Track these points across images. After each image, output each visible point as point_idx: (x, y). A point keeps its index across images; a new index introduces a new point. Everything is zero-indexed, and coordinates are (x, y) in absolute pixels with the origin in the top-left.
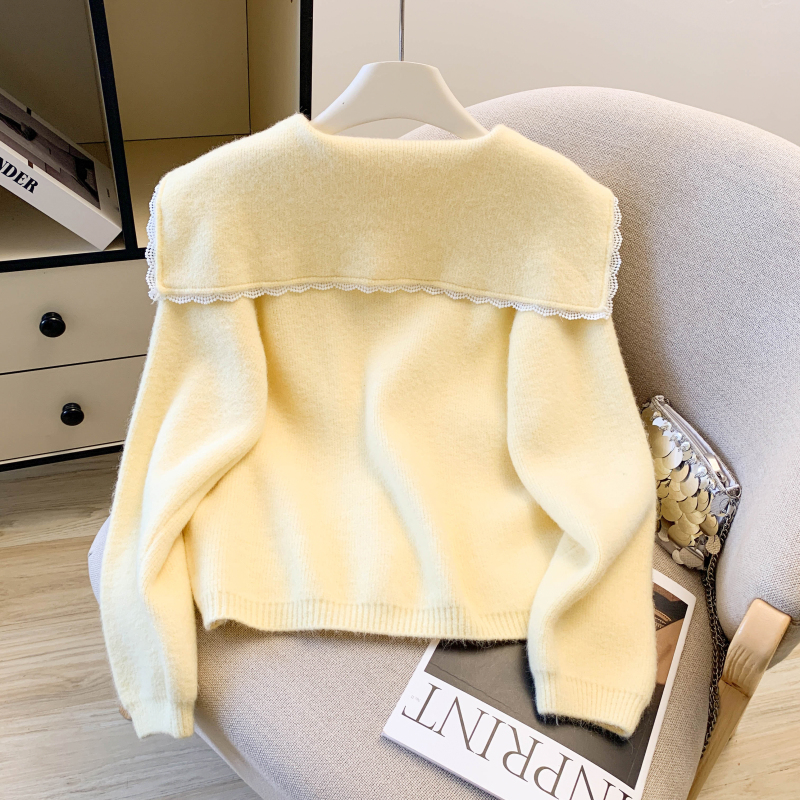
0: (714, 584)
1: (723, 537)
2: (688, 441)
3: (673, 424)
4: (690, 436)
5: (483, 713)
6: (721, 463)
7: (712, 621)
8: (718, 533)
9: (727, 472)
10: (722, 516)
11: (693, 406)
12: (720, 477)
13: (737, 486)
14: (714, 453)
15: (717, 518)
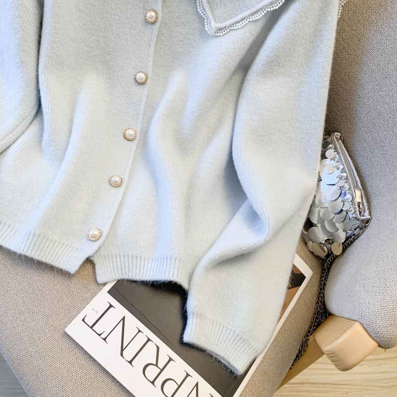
0: (329, 269)
1: (345, 246)
2: (346, 173)
3: (340, 157)
4: (349, 169)
5: (139, 331)
6: (363, 196)
7: (320, 293)
8: (343, 243)
9: (365, 204)
10: (350, 232)
11: (359, 147)
12: (359, 206)
13: (369, 217)
14: (361, 187)
15: (347, 233)
